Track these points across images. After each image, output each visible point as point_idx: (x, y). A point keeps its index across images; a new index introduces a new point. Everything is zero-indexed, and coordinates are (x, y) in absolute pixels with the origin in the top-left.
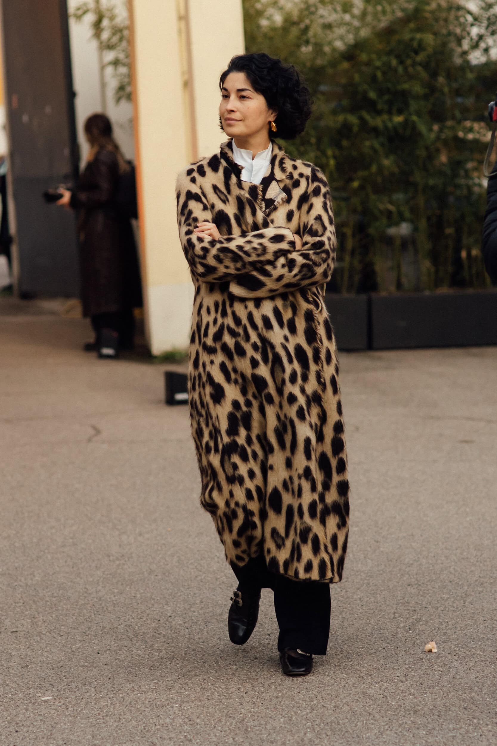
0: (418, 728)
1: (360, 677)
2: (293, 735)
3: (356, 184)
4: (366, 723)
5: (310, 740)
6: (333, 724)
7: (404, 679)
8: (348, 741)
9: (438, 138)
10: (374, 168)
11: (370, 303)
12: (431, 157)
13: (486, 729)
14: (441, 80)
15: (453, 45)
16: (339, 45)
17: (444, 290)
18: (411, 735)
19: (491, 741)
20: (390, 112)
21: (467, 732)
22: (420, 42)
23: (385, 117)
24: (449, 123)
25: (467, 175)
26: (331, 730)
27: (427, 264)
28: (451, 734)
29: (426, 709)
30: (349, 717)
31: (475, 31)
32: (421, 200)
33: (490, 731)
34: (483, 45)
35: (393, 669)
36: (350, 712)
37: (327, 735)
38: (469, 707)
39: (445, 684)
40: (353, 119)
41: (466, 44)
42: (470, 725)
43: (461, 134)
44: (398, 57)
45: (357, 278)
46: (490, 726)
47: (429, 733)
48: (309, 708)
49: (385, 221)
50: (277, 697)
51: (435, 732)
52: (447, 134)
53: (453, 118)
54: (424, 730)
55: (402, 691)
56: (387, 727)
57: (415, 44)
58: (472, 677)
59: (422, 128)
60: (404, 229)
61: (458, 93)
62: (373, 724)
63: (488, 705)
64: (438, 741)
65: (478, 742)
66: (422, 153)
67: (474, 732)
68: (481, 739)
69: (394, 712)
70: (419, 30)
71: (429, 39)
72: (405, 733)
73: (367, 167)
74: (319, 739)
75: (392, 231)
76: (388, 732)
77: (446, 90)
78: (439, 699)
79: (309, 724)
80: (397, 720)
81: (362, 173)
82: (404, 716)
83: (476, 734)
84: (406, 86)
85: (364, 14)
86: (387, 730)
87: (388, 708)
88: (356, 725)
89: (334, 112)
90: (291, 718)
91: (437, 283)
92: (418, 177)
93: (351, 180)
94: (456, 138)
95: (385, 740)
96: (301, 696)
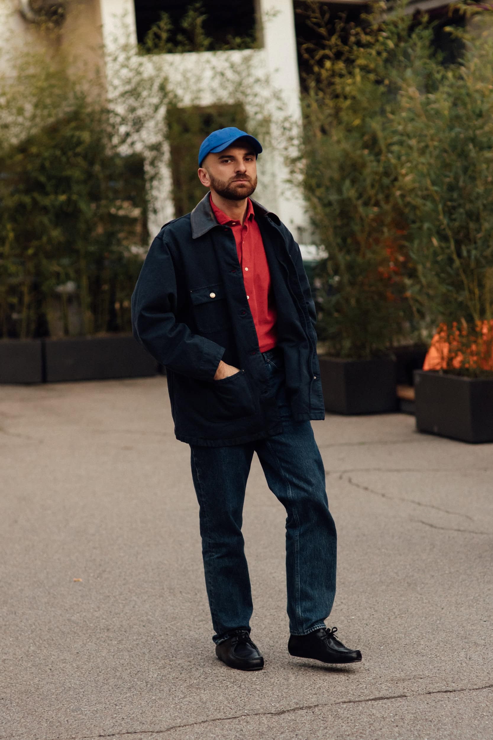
0: (111, 640)
1: (64, 609)
2: (20, 648)
3: (30, 251)
4: (73, 639)
5: (34, 651)
6: (49, 641)
7: (97, 610)
8: (61, 650)
9: (95, 214)
10: (45, 239)
11: (43, 348)
12: (90, 229)
13: (160, 638)
14: (97, 168)
15: (105, 141)
16: (14, 141)
17: (103, 335)
18: (107, 645)
19: (164, 645)
20: (56, 193)
21: (147, 641)
22: (79, 138)
23: (52, 197)
24: (103, 202)
25: (119, 242)
26: (48, 644)
27: (88, 315)
28: (135, 643)
29: (115, 628)
30: (60, 635)
31: (123, 129)
32: (83, 263)
33: (163, 639)
34: (129, 140)
35: (89, 603)
36: (60, 632)
37: (45, 647)
38: (146, 625)
39: (128, 611)
40: (27, 200)
41: (115, 140)
42: (148, 636)
43: (113, 211)
44: (62, 149)
45: (33, 327)
46: (162, 636)
47: (120, 642)
48: (30, 631)
49: (53, 281)
50: (5, 625)
51: (124, 642)
52: (102, 211)
53: (107, 198)
54: (115, 641)
55: (97, 617)
56: (88, 640)
57: (75, 140)
58: (147, 606)
59: (83, 206)
60: (70, 287)
61: (110, 178)
62: (78, 639)
63: (160, 623)
64: (126, 647)
65: (155, 647)
66: (82, 226)
67: (152, 640)
68: (157, 645)
69: (93, 630)
70: (77, 128)
71: (86, 136)
72: (102, 643)
73: (39, 238)
74: (40, 650)
75: (60, 289)
76: (90, 643)
77: (101, 176)
78: (124, 621)
79: (31, 641)
80: (95, 636)
81: (35, 243)
82: (100, 633)
83: (153, 642)
84: (68, 173)
85: (34, 117)
86: (89, 642)
87: (88, 628)
88: (66, 641)
89: (12, 195)
90: (18, 637)
91: (97, 328)
92: (80, 245)
93: (26, 248)
94: (110, 215)
95: (87, 648)
96: (23, 624)
